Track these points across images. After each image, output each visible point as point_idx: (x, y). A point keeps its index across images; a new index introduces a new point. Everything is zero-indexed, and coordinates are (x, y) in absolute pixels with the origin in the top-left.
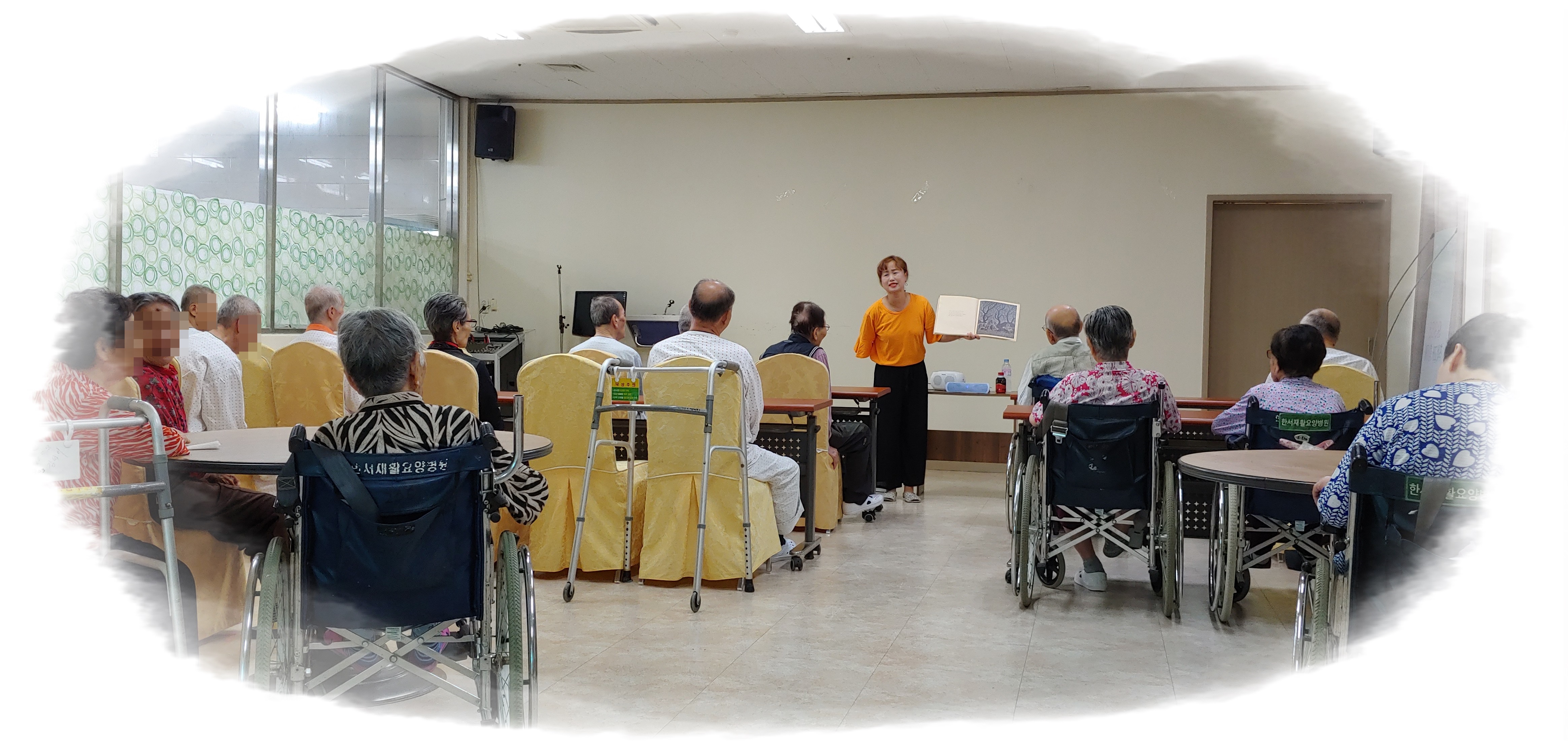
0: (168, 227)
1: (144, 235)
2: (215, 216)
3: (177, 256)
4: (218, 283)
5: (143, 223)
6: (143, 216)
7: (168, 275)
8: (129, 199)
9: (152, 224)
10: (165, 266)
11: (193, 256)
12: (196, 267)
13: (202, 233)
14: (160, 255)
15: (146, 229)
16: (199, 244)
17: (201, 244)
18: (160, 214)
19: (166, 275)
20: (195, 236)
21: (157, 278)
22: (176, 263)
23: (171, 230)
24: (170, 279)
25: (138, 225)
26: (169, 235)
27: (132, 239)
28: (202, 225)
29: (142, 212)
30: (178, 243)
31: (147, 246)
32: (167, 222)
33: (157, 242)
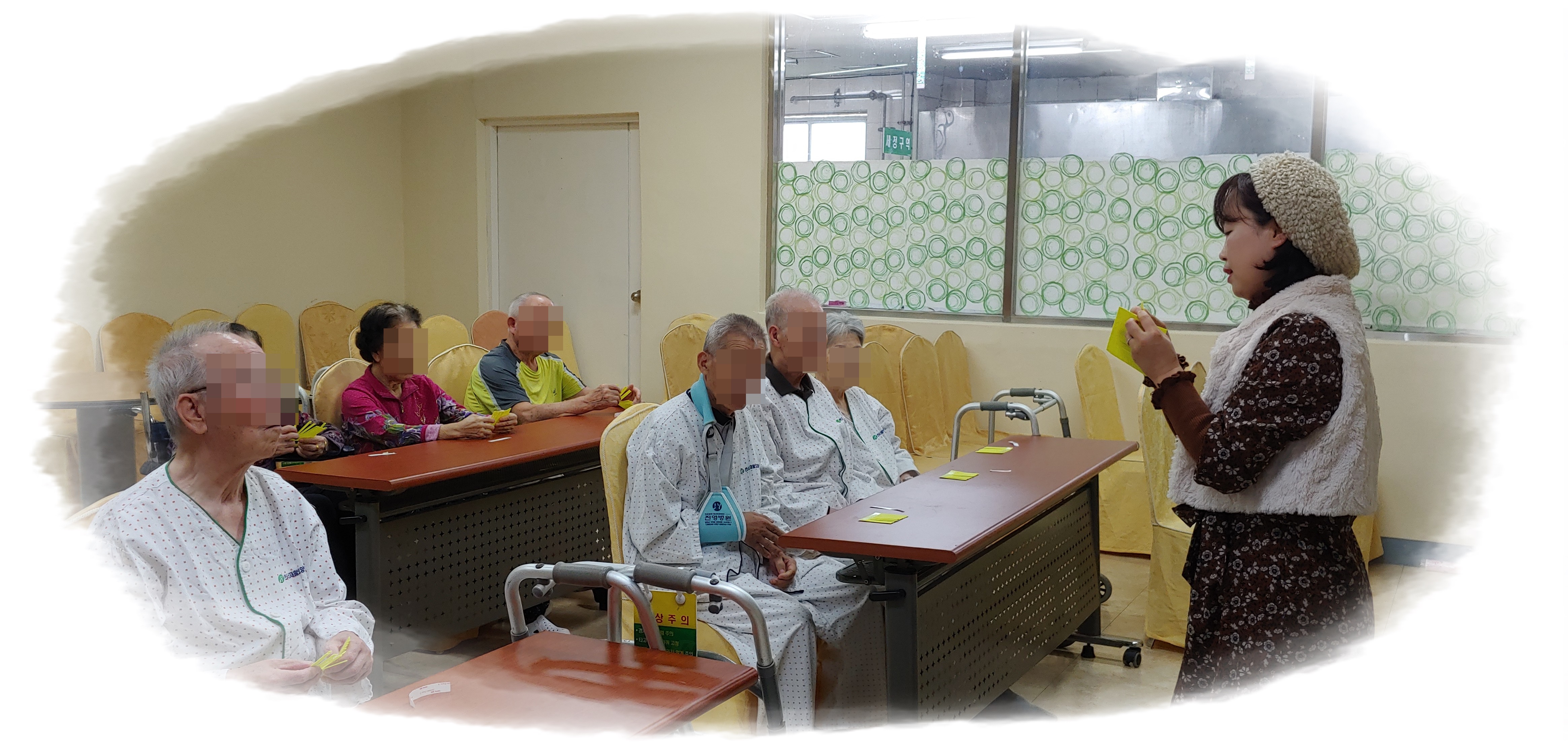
0: (1103, 201)
1: (1061, 212)
2: (1192, 179)
3: (1119, 233)
4: (1199, 265)
5: (1061, 198)
6: (1061, 190)
7: (1104, 256)
8: (1040, 173)
9: (1074, 199)
10: (1097, 246)
11: (1149, 233)
12: (1156, 245)
13: (1168, 204)
14: (1087, 233)
15: (1065, 205)
16: (1161, 217)
17: (1166, 217)
18: (1088, 187)
19: (1100, 257)
20: (1154, 207)
21: (1082, 262)
22: (1117, 242)
23: (1109, 202)
24: (1107, 263)
25: (1052, 202)
26: (1106, 209)
27: (1044, 217)
28: (1170, 192)
29: (1059, 187)
30: (1120, 218)
31: (1066, 225)
32: (1101, 193)
33: (1084, 218)
